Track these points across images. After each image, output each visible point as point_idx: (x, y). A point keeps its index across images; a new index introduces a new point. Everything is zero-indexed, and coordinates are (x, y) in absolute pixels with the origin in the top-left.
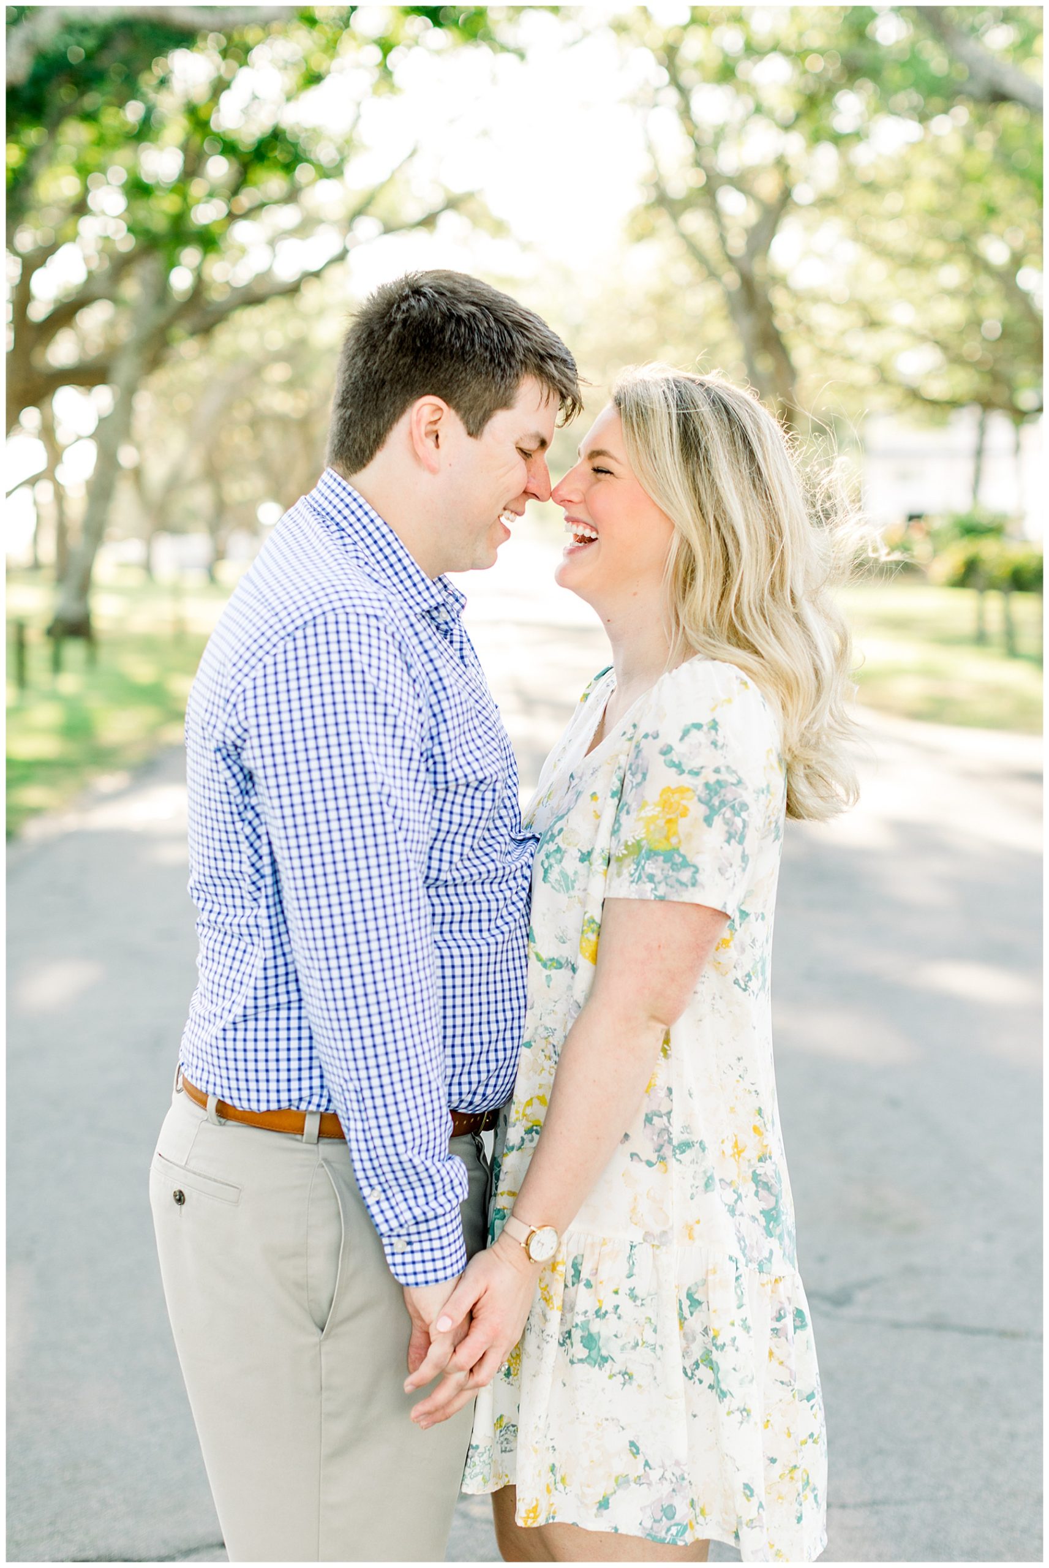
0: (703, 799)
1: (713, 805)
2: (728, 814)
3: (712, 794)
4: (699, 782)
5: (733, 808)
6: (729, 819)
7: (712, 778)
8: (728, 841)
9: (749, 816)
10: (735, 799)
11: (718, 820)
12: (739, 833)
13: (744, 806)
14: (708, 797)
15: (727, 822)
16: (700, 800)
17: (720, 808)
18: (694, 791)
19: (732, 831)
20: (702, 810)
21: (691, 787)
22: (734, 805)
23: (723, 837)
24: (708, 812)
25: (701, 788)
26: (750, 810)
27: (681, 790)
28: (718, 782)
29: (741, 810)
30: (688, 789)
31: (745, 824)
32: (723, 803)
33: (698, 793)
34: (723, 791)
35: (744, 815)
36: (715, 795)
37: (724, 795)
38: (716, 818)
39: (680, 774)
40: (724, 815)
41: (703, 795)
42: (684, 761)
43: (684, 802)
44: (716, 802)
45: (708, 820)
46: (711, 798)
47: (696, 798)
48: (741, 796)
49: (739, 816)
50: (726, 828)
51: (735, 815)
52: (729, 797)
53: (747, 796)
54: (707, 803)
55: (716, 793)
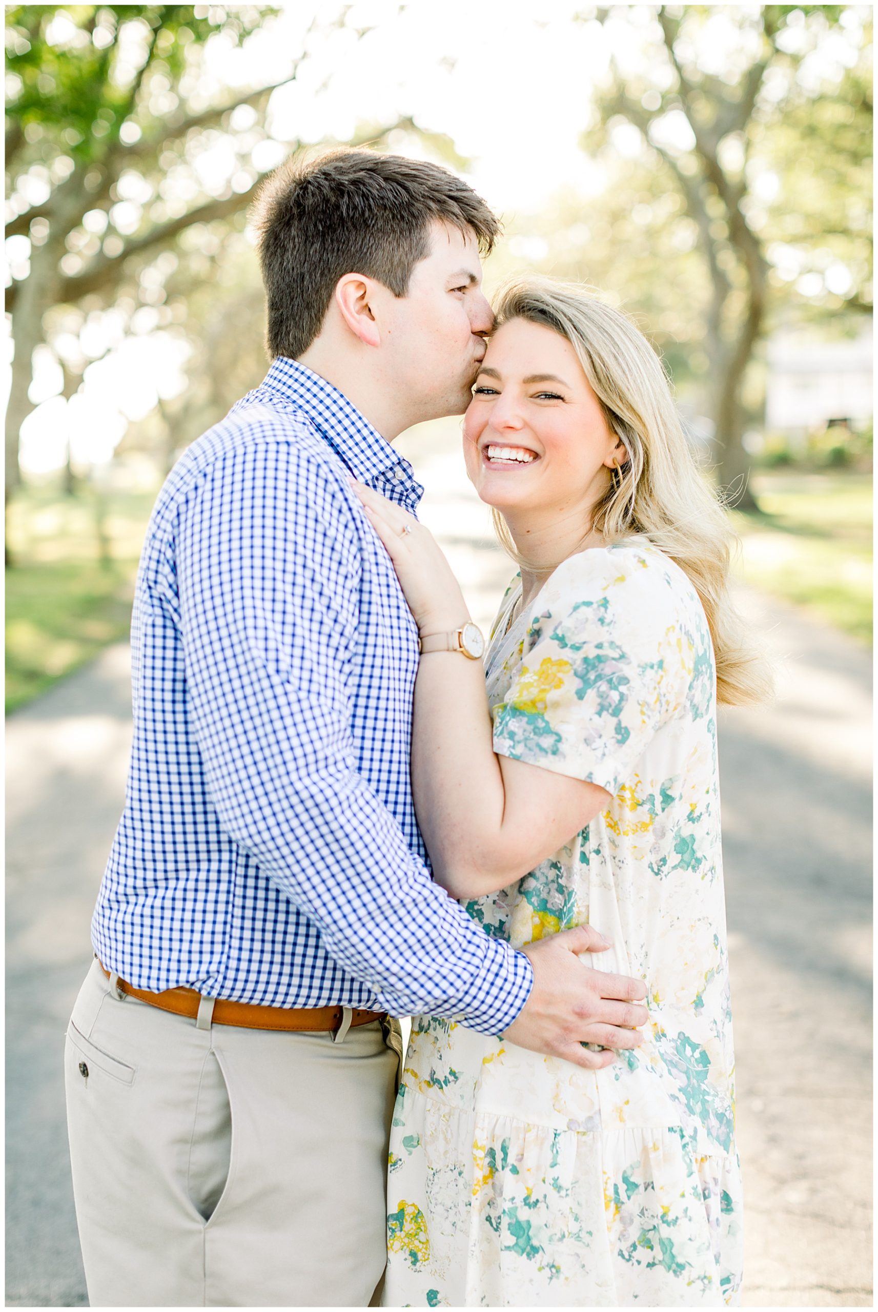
0: (579, 673)
1: (589, 679)
2: (604, 687)
3: (589, 668)
4: (578, 657)
5: (610, 681)
6: (604, 692)
7: (592, 653)
8: (599, 714)
9: (628, 689)
10: (614, 673)
11: (591, 694)
12: (613, 705)
13: (624, 680)
14: (585, 671)
15: (601, 696)
16: (576, 674)
17: (595, 681)
18: (571, 665)
19: (606, 703)
20: (577, 683)
21: (570, 661)
22: (611, 679)
23: (594, 709)
24: (581, 685)
25: (579, 662)
26: (632, 684)
27: (561, 663)
28: (598, 657)
29: (619, 684)
30: (567, 663)
31: (622, 697)
32: (599, 677)
33: (575, 667)
34: (602, 666)
35: (622, 689)
36: (593, 669)
37: (602, 670)
38: (589, 691)
39: (562, 648)
40: (598, 688)
41: (580, 669)
42: (568, 635)
43: (560, 675)
44: (592, 676)
45: (580, 695)
46: (588, 672)
47: (572, 672)
48: (621, 670)
49: (616, 689)
50: (599, 700)
51: (611, 688)
52: (608, 671)
53: (628, 670)
54: (582, 677)
55: (594, 667)
